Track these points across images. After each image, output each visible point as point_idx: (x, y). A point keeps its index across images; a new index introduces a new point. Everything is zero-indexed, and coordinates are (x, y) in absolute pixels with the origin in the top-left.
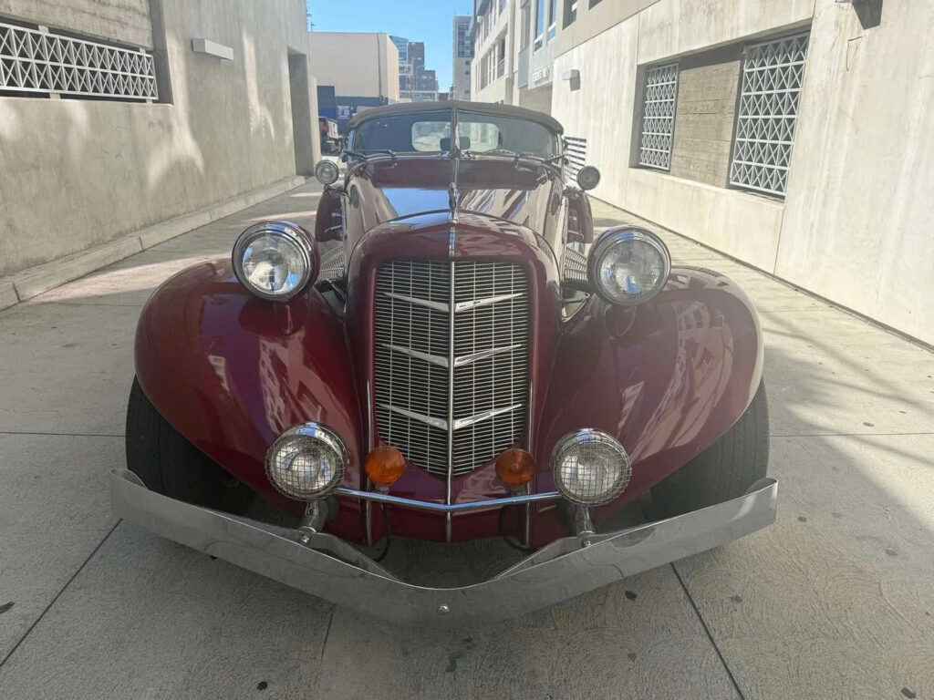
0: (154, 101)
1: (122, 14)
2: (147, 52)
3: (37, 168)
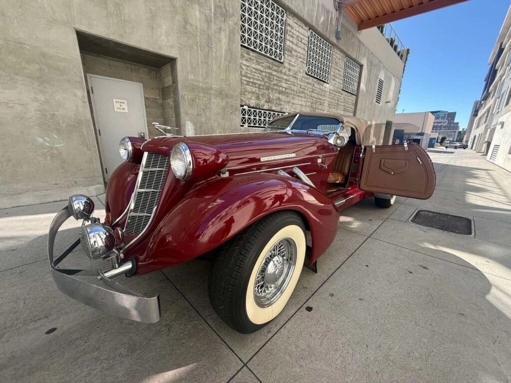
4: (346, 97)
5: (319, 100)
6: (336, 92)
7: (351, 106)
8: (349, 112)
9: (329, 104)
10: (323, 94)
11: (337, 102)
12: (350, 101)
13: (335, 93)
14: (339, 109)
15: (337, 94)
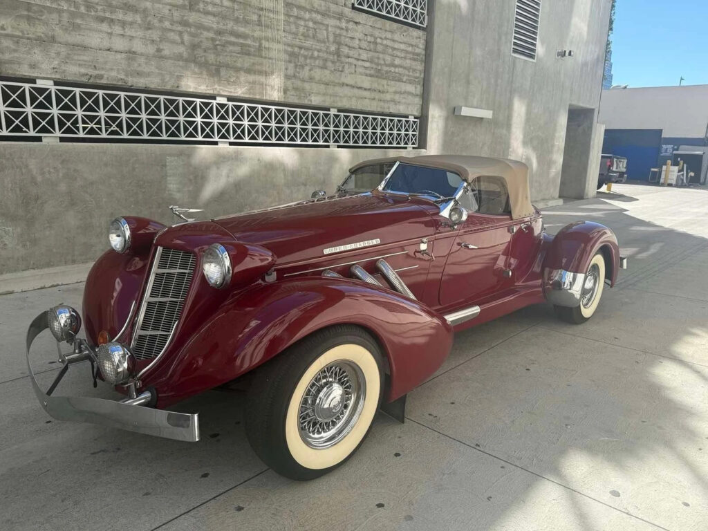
0: (413, 148)
1: (397, 97)
2: (415, 118)
3: (305, 185)
4: (377, 33)
5: (233, 39)
6: (323, 14)
7: (408, 63)
8: (400, 80)
9: (292, 54)
10: (255, 18)
11: (333, 48)
12: (402, 47)
13: (319, 17)
14: (347, 70)
15: (332, 22)
